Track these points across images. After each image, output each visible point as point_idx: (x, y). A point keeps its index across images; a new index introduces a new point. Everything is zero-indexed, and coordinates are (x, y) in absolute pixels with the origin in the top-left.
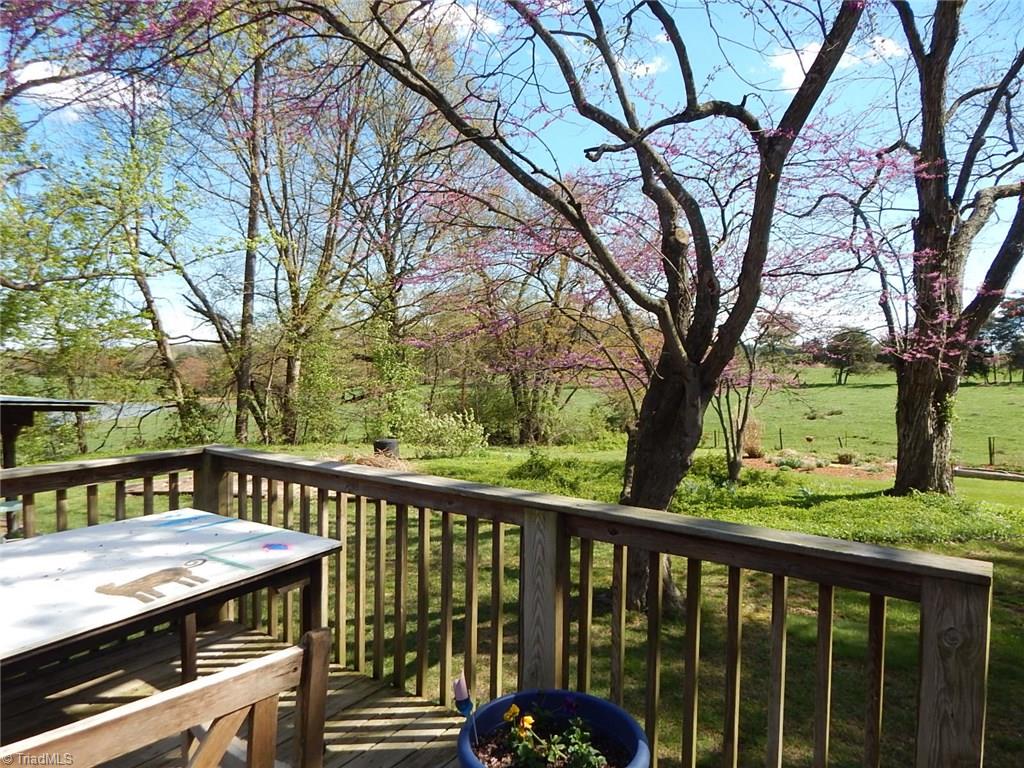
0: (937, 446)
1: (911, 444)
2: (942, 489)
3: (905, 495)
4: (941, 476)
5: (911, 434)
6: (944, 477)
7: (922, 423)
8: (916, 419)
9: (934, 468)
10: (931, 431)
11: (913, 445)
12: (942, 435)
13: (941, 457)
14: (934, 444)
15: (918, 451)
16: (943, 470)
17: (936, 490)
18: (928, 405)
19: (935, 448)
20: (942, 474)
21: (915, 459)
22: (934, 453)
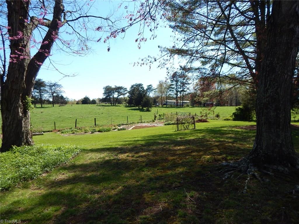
0: (24, 122)
1: (10, 123)
2: (28, 143)
3: (8, 150)
4: (27, 137)
5: (10, 117)
6: (29, 137)
7: (16, 110)
8: (13, 108)
9: (23, 133)
10: (21, 114)
11: (12, 123)
12: (26, 117)
13: (26, 127)
14: (23, 121)
15: (14, 125)
16: (27, 134)
17: (25, 144)
18: (19, 101)
19: (23, 124)
20: (27, 135)
21: (13, 130)
22: (23, 125)
